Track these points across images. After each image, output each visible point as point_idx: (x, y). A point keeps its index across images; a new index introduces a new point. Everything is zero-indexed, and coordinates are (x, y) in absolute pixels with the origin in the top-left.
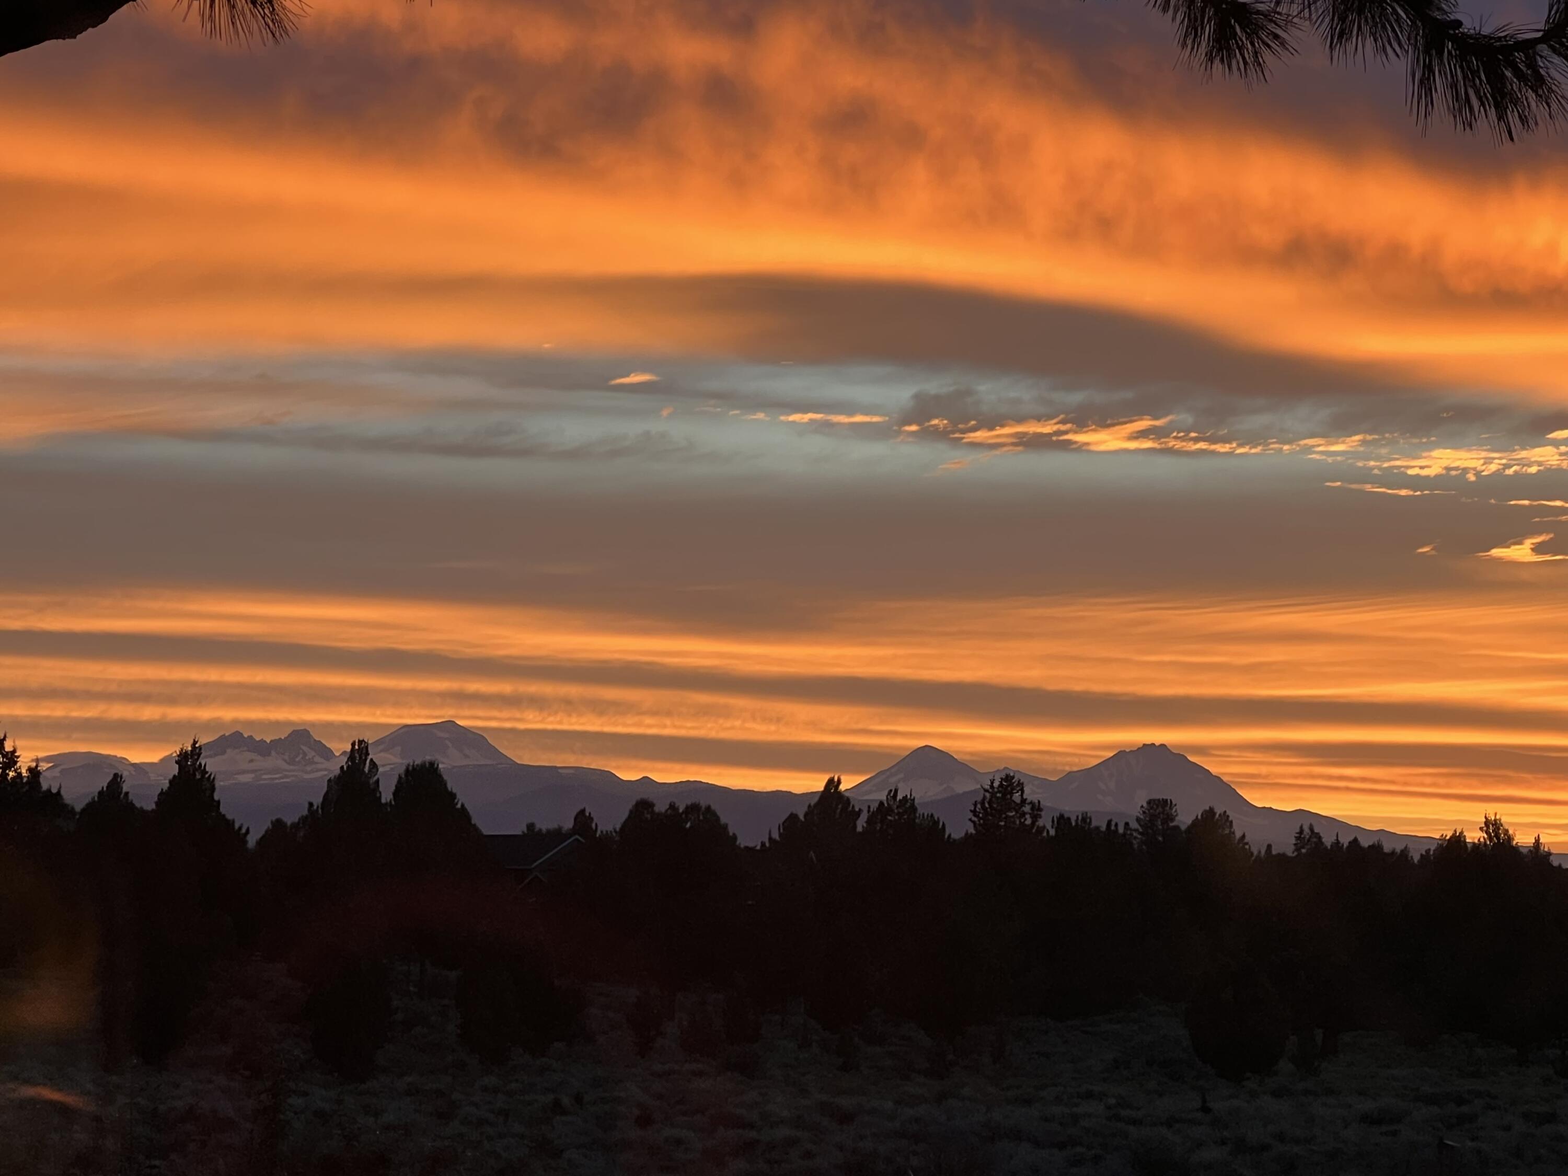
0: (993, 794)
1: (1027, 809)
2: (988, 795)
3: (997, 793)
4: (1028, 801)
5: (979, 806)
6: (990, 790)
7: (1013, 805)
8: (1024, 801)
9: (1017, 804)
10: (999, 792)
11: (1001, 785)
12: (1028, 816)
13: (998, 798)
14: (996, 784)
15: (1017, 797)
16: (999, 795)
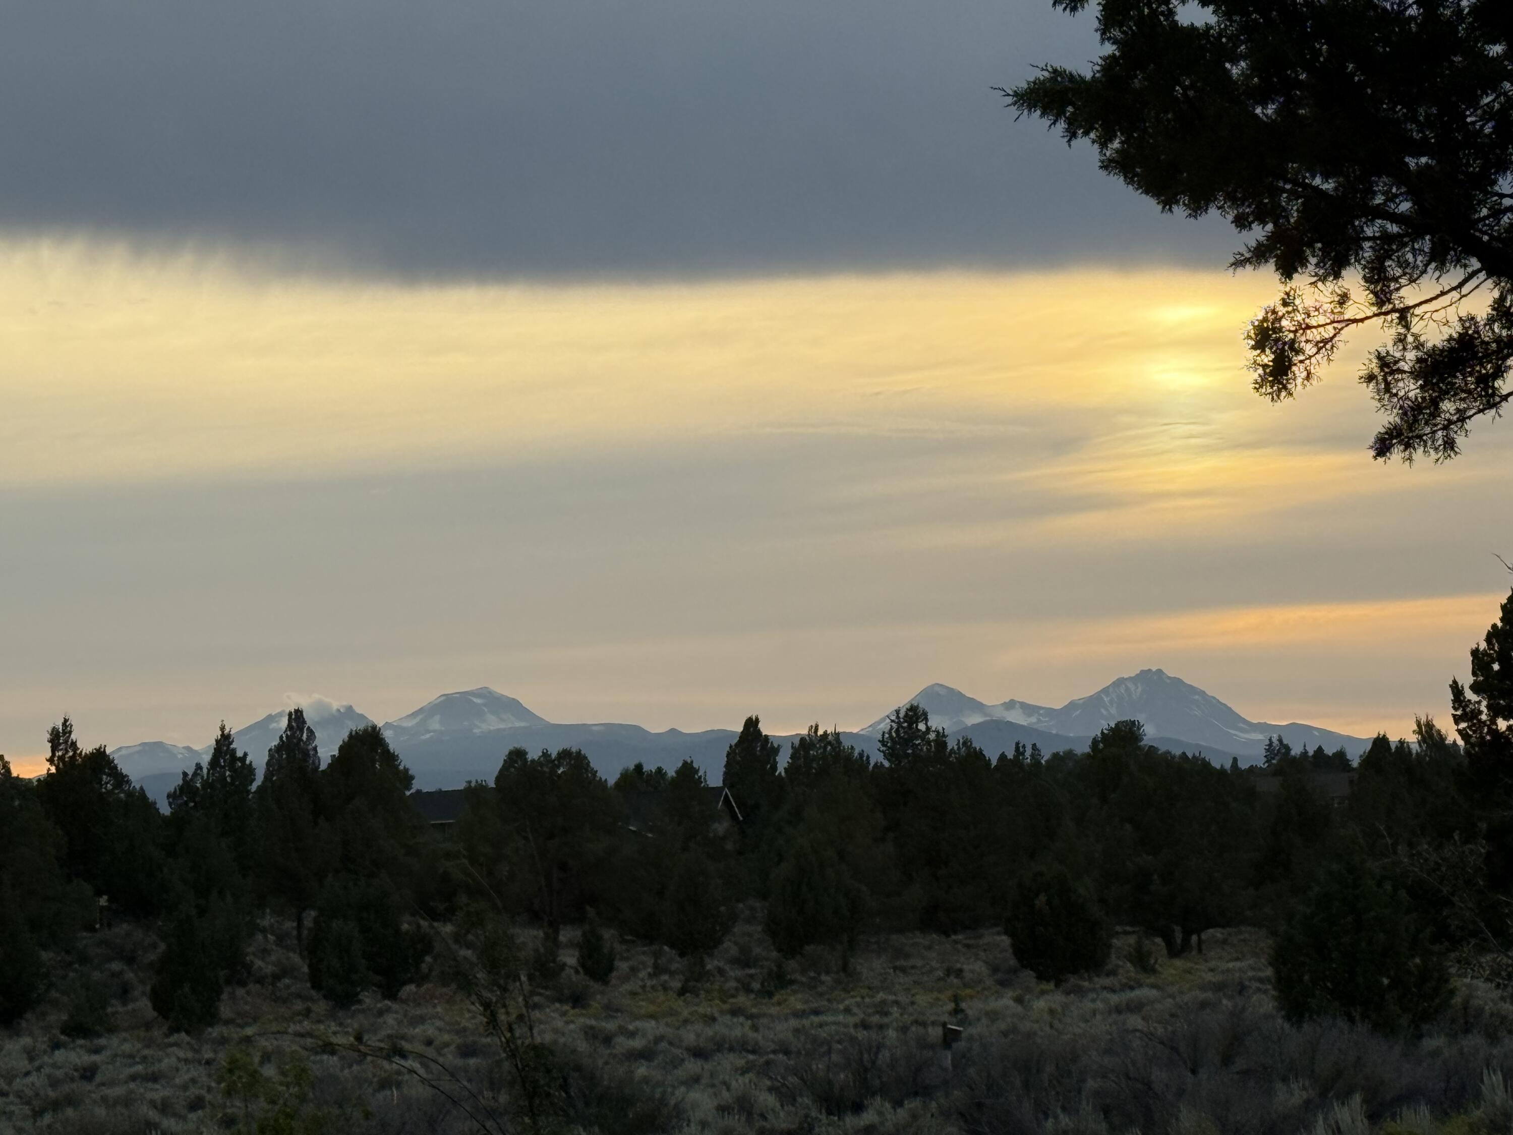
0: (899, 724)
1: (932, 736)
3: (903, 722)
5: (887, 736)
6: (897, 720)
7: (918, 733)
8: (928, 729)
9: (923, 733)
12: (933, 744)
13: (905, 727)
15: (922, 726)
16: (905, 725)
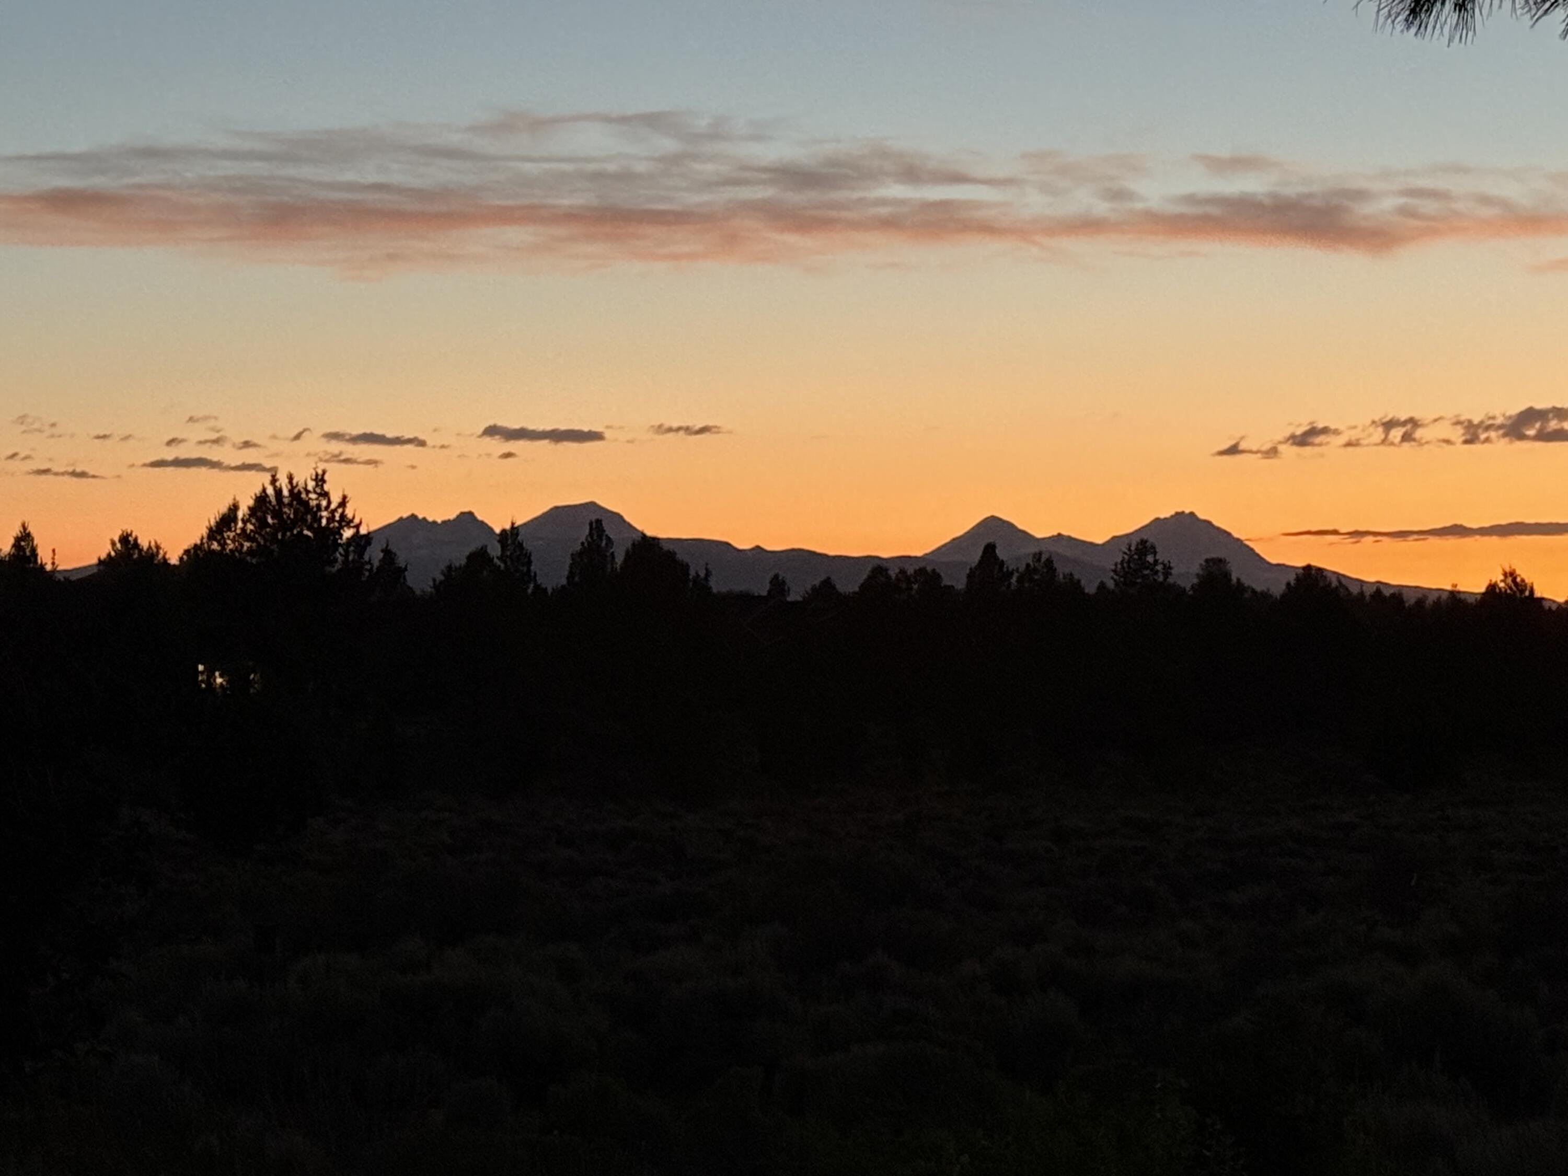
0: (1131, 557)
1: (1159, 567)
2: (1126, 557)
3: (1133, 555)
4: (1160, 561)
5: (1119, 566)
6: (1128, 552)
7: (1147, 564)
8: (1156, 562)
9: (1151, 564)
10: (1136, 554)
11: (1136, 549)
12: (1160, 574)
13: (1135, 559)
14: (1133, 548)
15: (1150, 559)
16: (1136, 557)
